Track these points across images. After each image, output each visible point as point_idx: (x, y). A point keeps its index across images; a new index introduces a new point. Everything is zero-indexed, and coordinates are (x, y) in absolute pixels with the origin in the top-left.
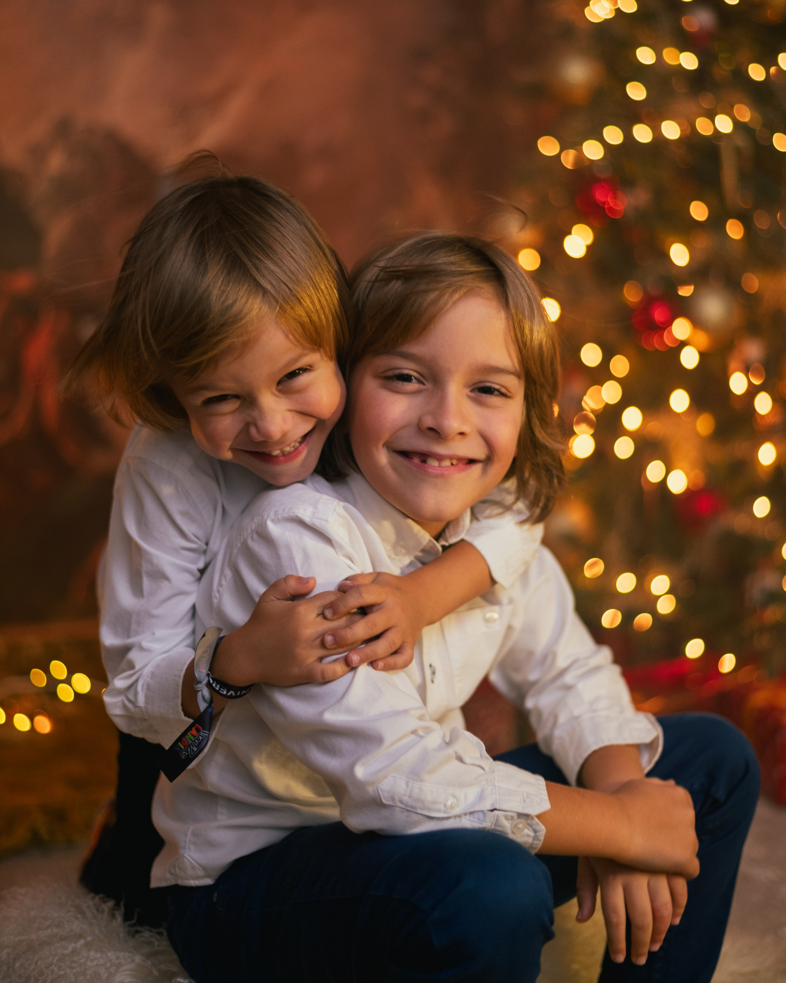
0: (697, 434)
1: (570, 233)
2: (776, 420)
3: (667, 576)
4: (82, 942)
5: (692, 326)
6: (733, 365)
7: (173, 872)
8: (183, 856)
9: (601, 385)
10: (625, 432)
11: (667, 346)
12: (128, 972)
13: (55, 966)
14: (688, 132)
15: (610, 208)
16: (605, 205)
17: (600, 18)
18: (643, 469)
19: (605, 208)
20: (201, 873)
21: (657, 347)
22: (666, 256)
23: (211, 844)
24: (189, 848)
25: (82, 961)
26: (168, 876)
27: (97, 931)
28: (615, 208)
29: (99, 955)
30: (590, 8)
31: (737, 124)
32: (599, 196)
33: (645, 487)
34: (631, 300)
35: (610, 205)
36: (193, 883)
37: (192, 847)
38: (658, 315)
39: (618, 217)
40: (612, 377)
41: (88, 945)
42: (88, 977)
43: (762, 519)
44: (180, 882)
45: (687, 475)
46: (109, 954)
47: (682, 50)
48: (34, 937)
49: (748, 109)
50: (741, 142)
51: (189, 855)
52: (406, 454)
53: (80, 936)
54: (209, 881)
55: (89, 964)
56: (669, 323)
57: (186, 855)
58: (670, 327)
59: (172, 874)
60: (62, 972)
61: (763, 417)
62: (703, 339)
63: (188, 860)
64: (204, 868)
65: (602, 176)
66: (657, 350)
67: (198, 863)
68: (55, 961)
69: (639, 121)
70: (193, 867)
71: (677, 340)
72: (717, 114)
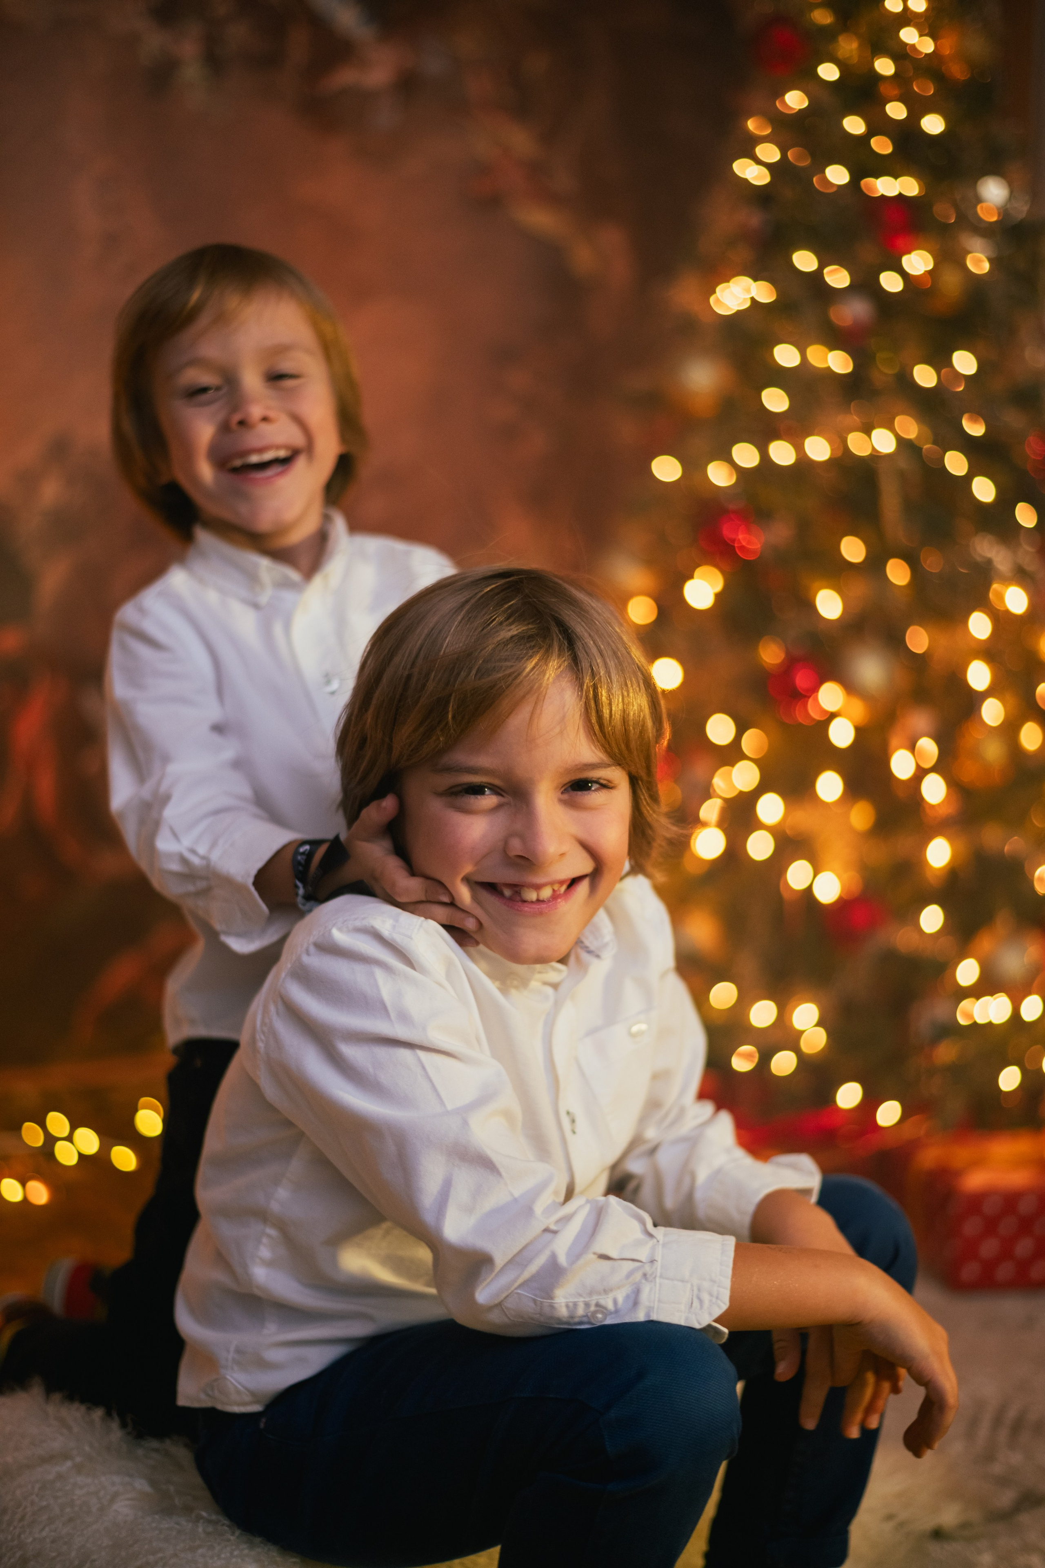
0: (851, 829)
1: (691, 577)
2: (949, 810)
3: (815, 1004)
4: (69, 1464)
5: (844, 692)
6: (894, 741)
7: (210, 1393)
8: (226, 1378)
9: (732, 765)
10: (759, 826)
11: (814, 719)
12: (127, 1502)
13: (37, 1496)
14: (839, 453)
15: (742, 548)
16: (734, 544)
17: (729, 308)
18: (783, 871)
19: (734, 547)
20: (248, 1398)
21: (800, 721)
22: (811, 607)
23: (264, 1365)
24: (232, 1369)
25: (68, 1488)
26: (203, 1396)
27: (87, 1448)
28: (748, 547)
29: (89, 1480)
30: (717, 296)
31: (900, 440)
32: (727, 532)
33: (786, 895)
34: (768, 660)
35: (741, 543)
36: (236, 1409)
37: (236, 1368)
38: (801, 680)
39: (751, 558)
40: (744, 757)
41: (79, 1469)
42: (76, 1509)
43: (931, 935)
44: (219, 1407)
45: (839, 877)
46: (103, 1479)
47: (832, 348)
48: (9, 1459)
49: (914, 423)
50: (903, 464)
51: (232, 1377)
52: (492, 887)
53: (66, 1456)
54: (257, 1408)
55: (78, 1492)
56: (815, 689)
57: (228, 1377)
58: (815, 694)
59: (208, 1395)
60: (44, 1503)
61: (932, 807)
62: (858, 709)
63: (232, 1383)
64: (252, 1394)
65: (731, 507)
66: (801, 724)
67: (243, 1386)
68: (36, 1490)
69: (777, 436)
70: (238, 1392)
71: (826, 712)
72: (873, 428)
